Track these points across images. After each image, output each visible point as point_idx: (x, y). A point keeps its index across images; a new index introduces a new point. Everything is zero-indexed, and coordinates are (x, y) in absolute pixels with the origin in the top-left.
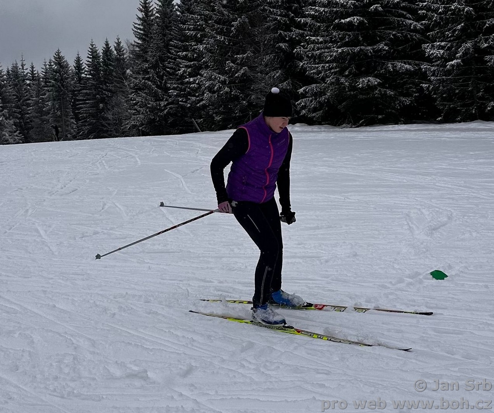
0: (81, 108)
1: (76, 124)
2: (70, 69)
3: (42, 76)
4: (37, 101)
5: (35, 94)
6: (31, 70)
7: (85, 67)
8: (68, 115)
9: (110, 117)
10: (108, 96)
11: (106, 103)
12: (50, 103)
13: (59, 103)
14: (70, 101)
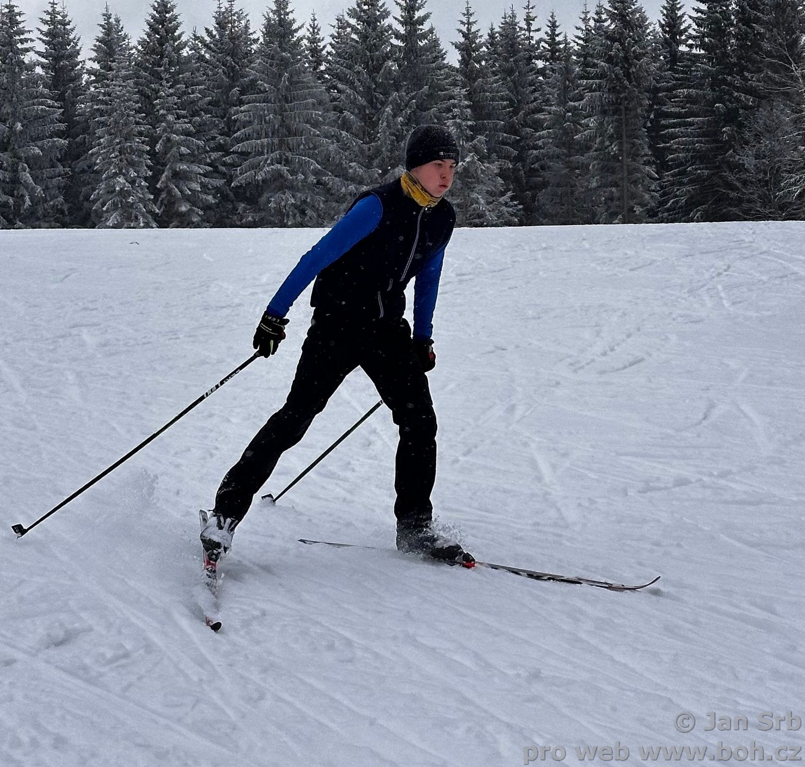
0: (673, 136)
1: (657, 179)
2: (648, 31)
3: (576, 48)
4: (561, 116)
5: (556, 96)
6: (549, 32)
7: (689, 26)
8: (638, 156)
9: (749, 161)
10: (746, 107)
11: (741, 125)
12: (592, 122)
13: (617, 121)
14: (644, 118)
